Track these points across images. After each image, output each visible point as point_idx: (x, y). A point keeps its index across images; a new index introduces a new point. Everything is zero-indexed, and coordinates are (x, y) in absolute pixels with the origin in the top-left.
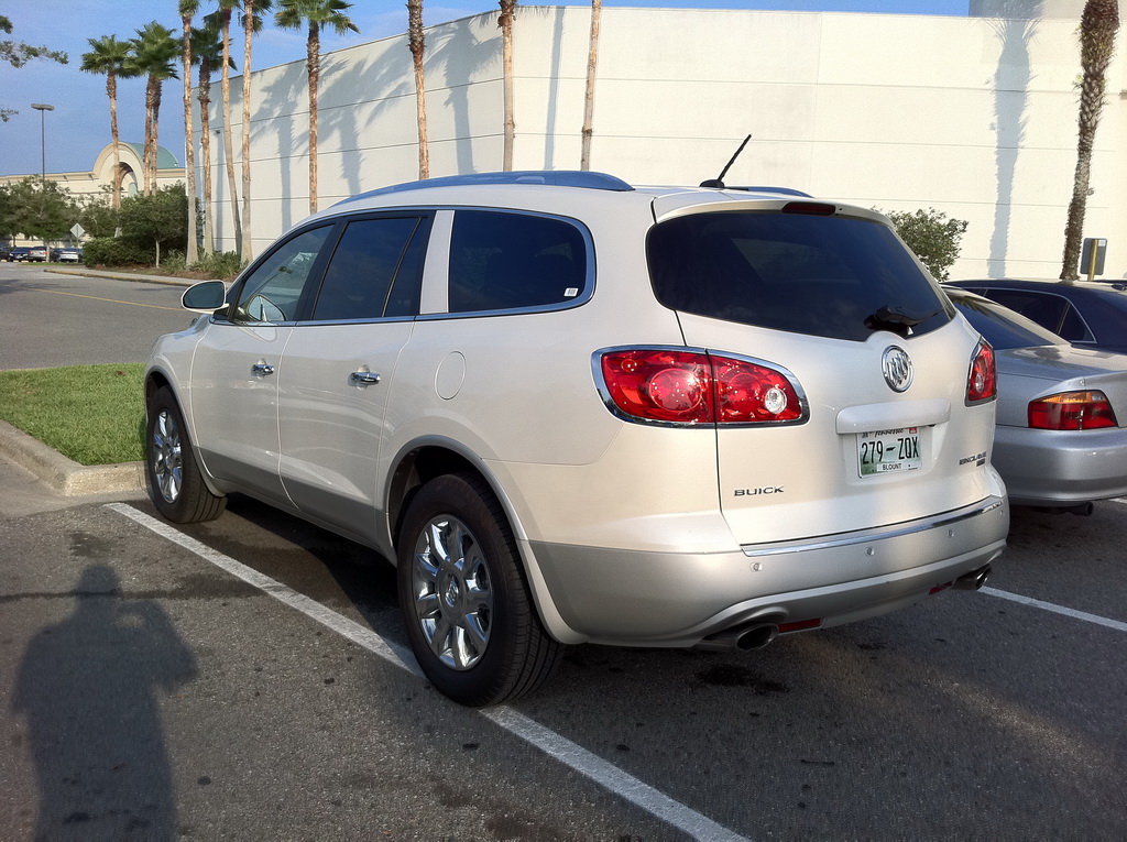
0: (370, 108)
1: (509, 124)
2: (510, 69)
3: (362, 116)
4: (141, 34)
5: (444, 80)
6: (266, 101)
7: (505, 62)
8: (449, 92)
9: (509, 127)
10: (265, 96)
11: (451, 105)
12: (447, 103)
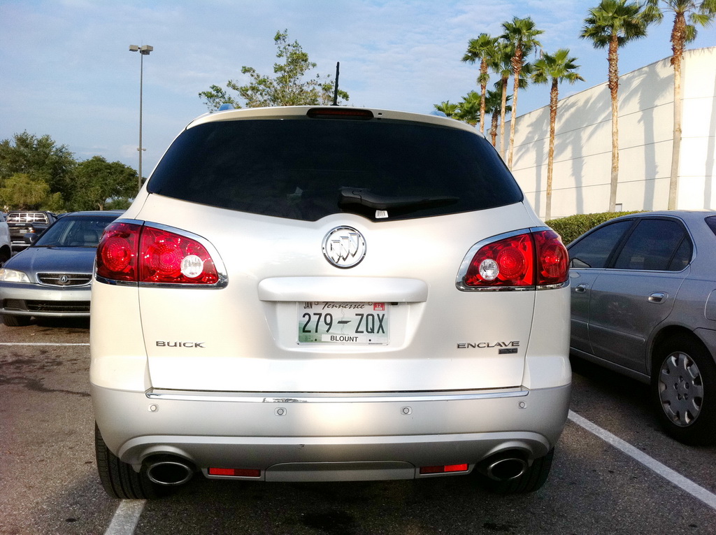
0: (590, 129)
1: (678, 130)
2: (678, 93)
3: (585, 135)
4: (465, 99)
5: (638, 106)
6: (530, 133)
7: (675, 88)
8: (641, 113)
9: (677, 133)
10: (530, 129)
11: (642, 122)
12: (639, 121)
